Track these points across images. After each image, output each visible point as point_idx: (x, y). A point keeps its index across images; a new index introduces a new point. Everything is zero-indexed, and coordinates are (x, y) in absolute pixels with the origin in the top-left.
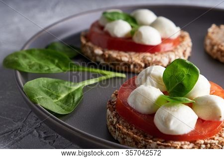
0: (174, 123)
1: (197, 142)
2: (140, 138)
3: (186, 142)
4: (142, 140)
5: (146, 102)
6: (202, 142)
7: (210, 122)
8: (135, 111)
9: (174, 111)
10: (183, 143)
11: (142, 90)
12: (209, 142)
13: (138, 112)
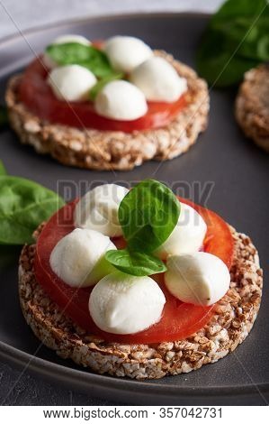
0: (118, 315)
1: (161, 346)
2: (63, 335)
3: (142, 346)
4: (65, 339)
5: (79, 266)
6: (170, 346)
7: (189, 306)
8: (60, 282)
9: (121, 292)
10: (135, 347)
11: (75, 242)
12: (182, 347)
13: (65, 284)
